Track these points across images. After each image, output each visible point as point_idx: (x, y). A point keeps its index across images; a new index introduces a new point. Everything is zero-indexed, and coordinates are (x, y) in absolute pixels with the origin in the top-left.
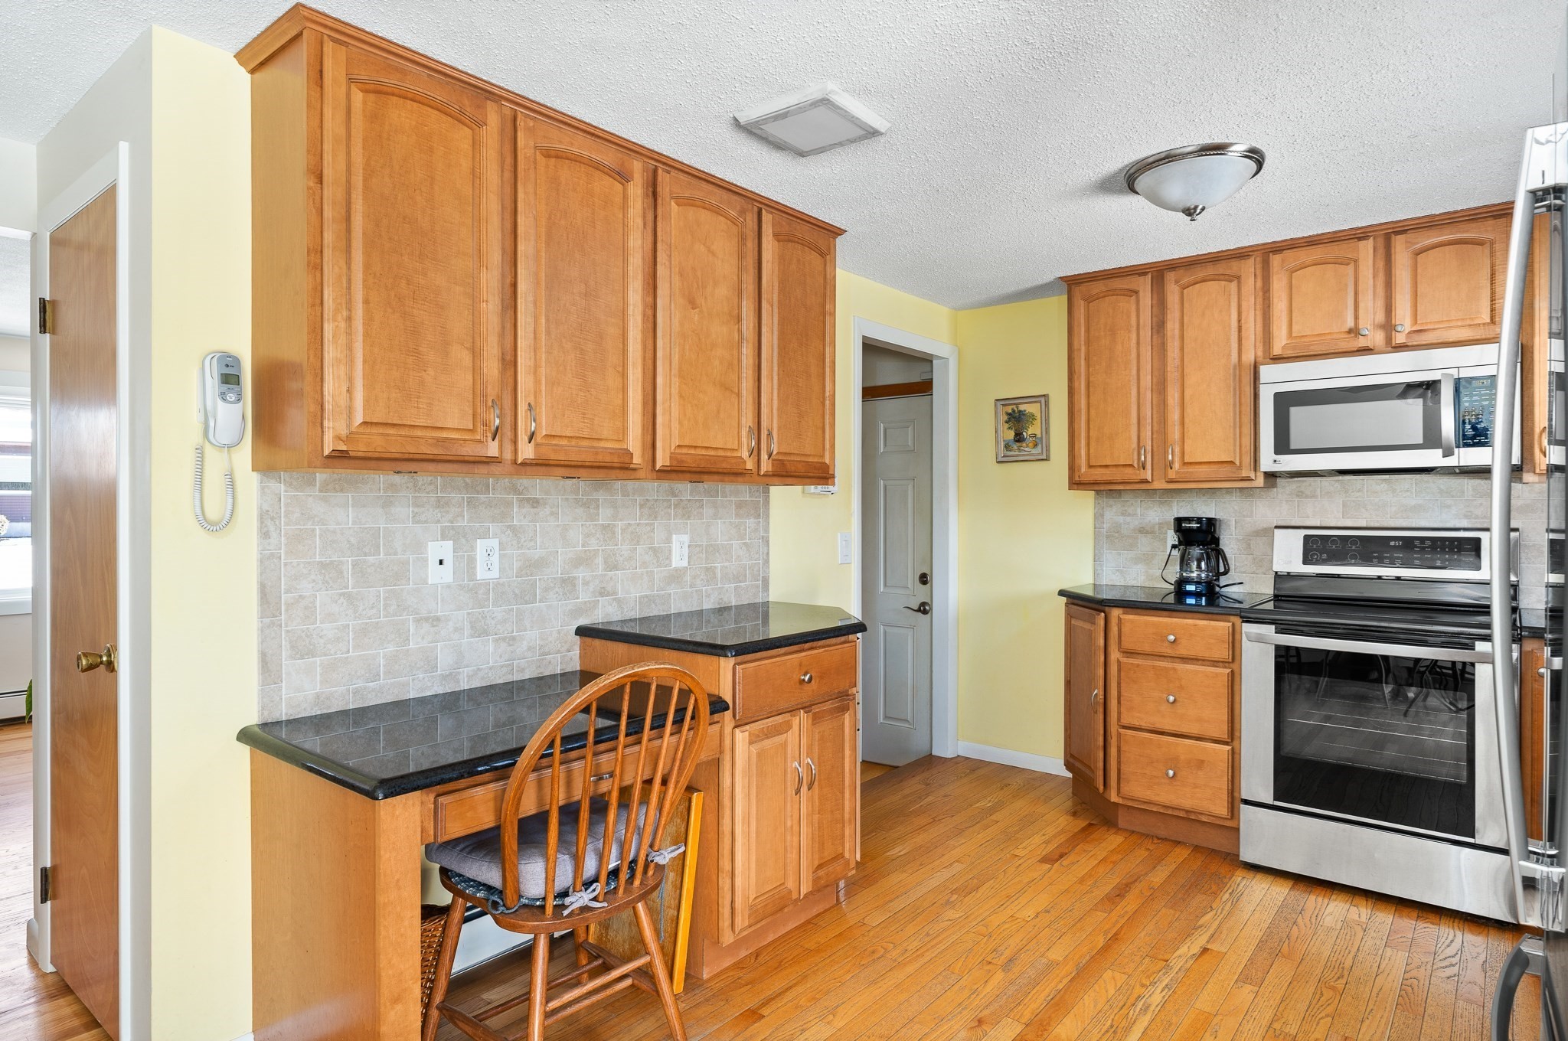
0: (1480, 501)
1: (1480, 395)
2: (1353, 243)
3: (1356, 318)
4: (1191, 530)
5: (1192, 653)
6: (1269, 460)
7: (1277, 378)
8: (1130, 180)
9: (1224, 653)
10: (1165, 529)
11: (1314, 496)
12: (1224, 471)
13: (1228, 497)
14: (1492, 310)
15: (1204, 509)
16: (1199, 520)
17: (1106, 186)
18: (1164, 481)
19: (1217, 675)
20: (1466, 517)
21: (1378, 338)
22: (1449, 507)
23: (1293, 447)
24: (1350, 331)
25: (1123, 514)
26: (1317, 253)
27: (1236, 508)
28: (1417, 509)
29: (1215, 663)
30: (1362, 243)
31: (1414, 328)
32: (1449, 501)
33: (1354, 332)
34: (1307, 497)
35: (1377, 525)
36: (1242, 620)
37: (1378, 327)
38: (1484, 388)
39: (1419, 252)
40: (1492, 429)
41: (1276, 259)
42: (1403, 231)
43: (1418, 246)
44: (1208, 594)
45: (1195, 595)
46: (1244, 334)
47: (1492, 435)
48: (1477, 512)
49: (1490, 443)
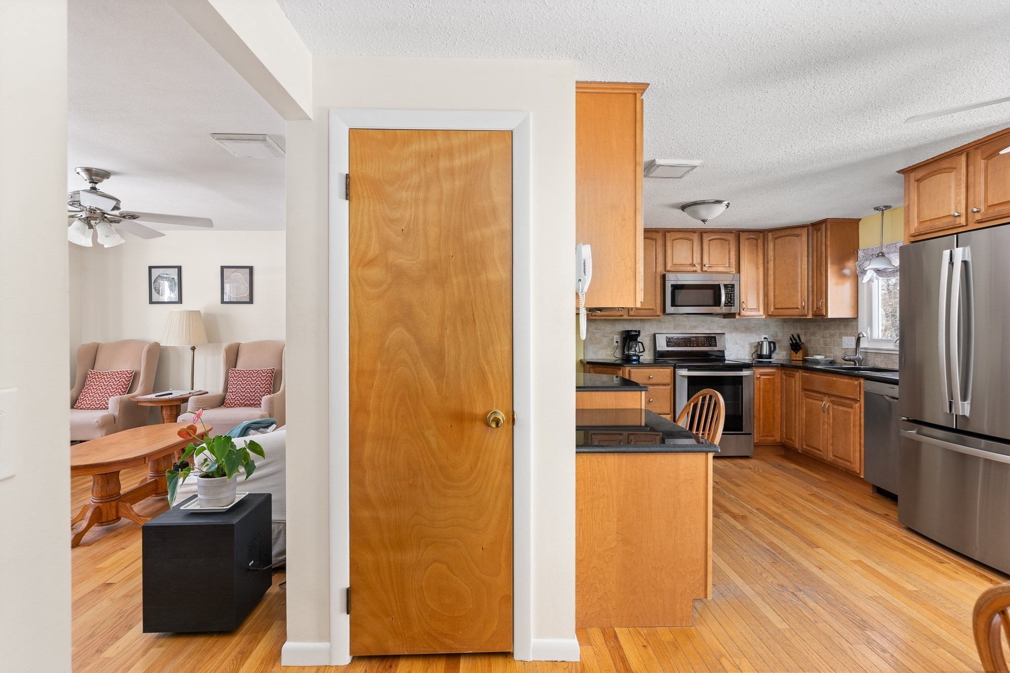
0: (712, 324)
1: (729, 289)
2: (692, 234)
3: (693, 260)
4: (633, 335)
5: (658, 382)
6: (670, 309)
7: (672, 279)
8: (684, 207)
9: (668, 380)
10: (613, 334)
11: (665, 322)
12: (650, 313)
13: (636, 322)
14: (729, 262)
15: (629, 327)
16: (636, 331)
17: (674, 206)
18: (627, 316)
19: (666, 389)
20: (708, 329)
21: (698, 268)
22: (704, 326)
23: (676, 304)
24: (691, 264)
25: (596, 329)
26: (681, 235)
27: (639, 326)
28: (695, 327)
29: (664, 385)
30: (694, 234)
31: (710, 265)
32: (704, 324)
33: (693, 265)
34: (663, 322)
36: (675, 367)
37: (699, 264)
38: (732, 288)
39: (710, 240)
40: (734, 301)
41: (668, 235)
42: (706, 232)
43: (710, 238)
44: (638, 360)
45: (635, 360)
46: (657, 261)
47: (734, 303)
48: (711, 328)
49: (734, 306)
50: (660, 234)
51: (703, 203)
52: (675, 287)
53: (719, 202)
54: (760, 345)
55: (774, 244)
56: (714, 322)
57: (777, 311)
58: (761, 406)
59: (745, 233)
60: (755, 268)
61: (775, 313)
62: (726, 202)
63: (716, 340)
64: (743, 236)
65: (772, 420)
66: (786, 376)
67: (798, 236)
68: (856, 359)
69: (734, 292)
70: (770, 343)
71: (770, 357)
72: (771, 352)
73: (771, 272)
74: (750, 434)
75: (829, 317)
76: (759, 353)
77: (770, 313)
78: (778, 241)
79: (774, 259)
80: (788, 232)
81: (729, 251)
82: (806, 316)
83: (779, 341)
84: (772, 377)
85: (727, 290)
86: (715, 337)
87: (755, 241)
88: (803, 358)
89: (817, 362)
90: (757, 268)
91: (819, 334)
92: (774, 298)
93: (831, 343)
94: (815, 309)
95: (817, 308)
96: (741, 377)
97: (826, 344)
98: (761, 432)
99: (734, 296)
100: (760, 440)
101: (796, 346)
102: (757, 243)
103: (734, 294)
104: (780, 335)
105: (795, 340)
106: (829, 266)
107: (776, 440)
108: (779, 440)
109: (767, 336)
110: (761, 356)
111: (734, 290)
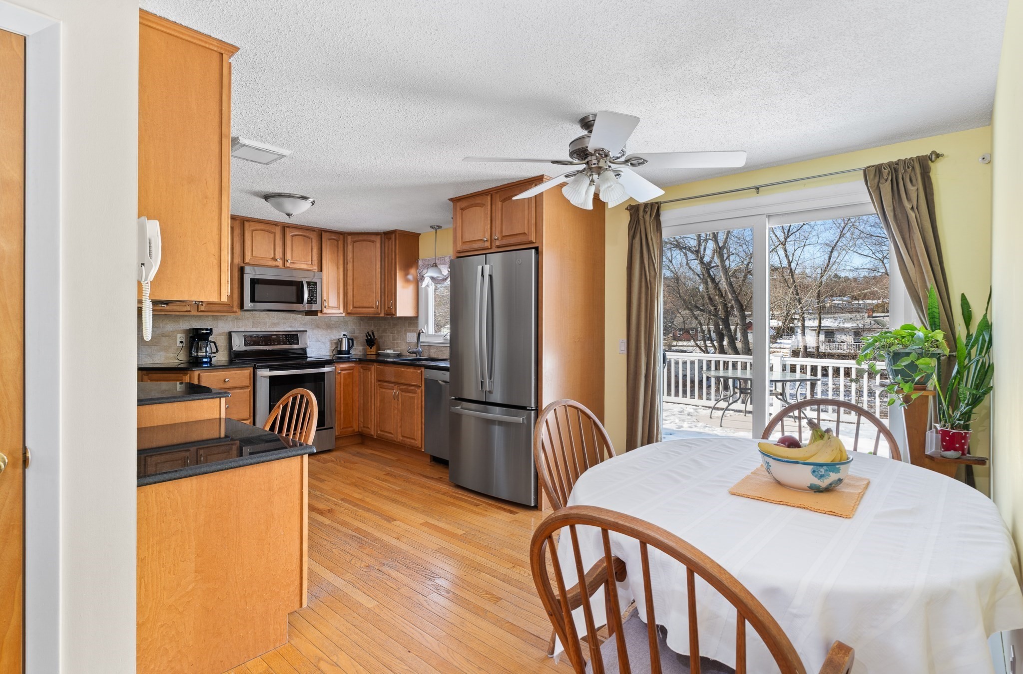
0: (294, 321)
1: (312, 287)
2: (274, 226)
3: (274, 254)
4: (203, 333)
5: (235, 385)
6: (248, 304)
7: (251, 273)
8: (267, 197)
9: (247, 382)
10: (176, 334)
11: (242, 319)
12: (225, 309)
13: (207, 319)
14: (312, 261)
15: (197, 324)
16: (207, 329)
17: (257, 194)
18: (196, 311)
19: (245, 392)
20: (290, 327)
21: (280, 263)
22: (285, 323)
23: (256, 300)
24: (272, 259)
26: (261, 226)
27: (210, 324)
28: (276, 324)
29: (243, 388)
30: (277, 227)
31: (292, 261)
32: (285, 321)
33: (274, 259)
34: (239, 319)
35: (264, 330)
36: (255, 368)
37: (281, 259)
38: (313, 285)
39: (293, 236)
40: (316, 299)
41: (247, 224)
42: (289, 227)
43: (293, 234)
44: (210, 362)
45: (206, 363)
46: (234, 251)
47: (316, 301)
48: (293, 325)
49: (316, 304)
50: (238, 222)
51: (289, 196)
52: (254, 282)
53: (304, 198)
54: (340, 342)
55: (353, 247)
56: (296, 319)
57: (355, 309)
58: (342, 399)
59: (327, 234)
60: (335, 268)
61: (353, 312)
62: (311, 200)
63: (298, 338)
64: (325, 236)
65: (351, 412)
66: (363, 369)
67: (373, 242)
68: (417, 352)
69: (316, 289)
70: (348, 339)
71: (348, 352)
72: (350, 348)
73: (350, 273)
74: (332, 428)
75: (398, 315)
76: (339, 349)
77: (349, 311)
78: (356, 244)
79: (353, 261)
80: (365, 237)
81: (312, 249)
82: (379, 314)
83: (357, 338)
84: (352, 371)
85: (310, 287)
86: (297, 334)
87: (336, 242)
88: (376, 352)
89: (388, 355)
90: (338, 268)
91: (389, 330)
92: (353, 297)
93: (398, 338)
94: (387, 308)
95: (388, 307)
96: (324, 373)
97: (394, 340)
98: (342, 424)
99: (316, 294)
100: (340, 432)
101: (371, 342)
102: (338, 244)
103: (316, 292)
104: (357, 332)
105: (370, 336)
106: (398, 271)
107: (354, 430)
108: (357, 430)
109: (346, 333)
110: (340, 352)
111: (316, 288)
